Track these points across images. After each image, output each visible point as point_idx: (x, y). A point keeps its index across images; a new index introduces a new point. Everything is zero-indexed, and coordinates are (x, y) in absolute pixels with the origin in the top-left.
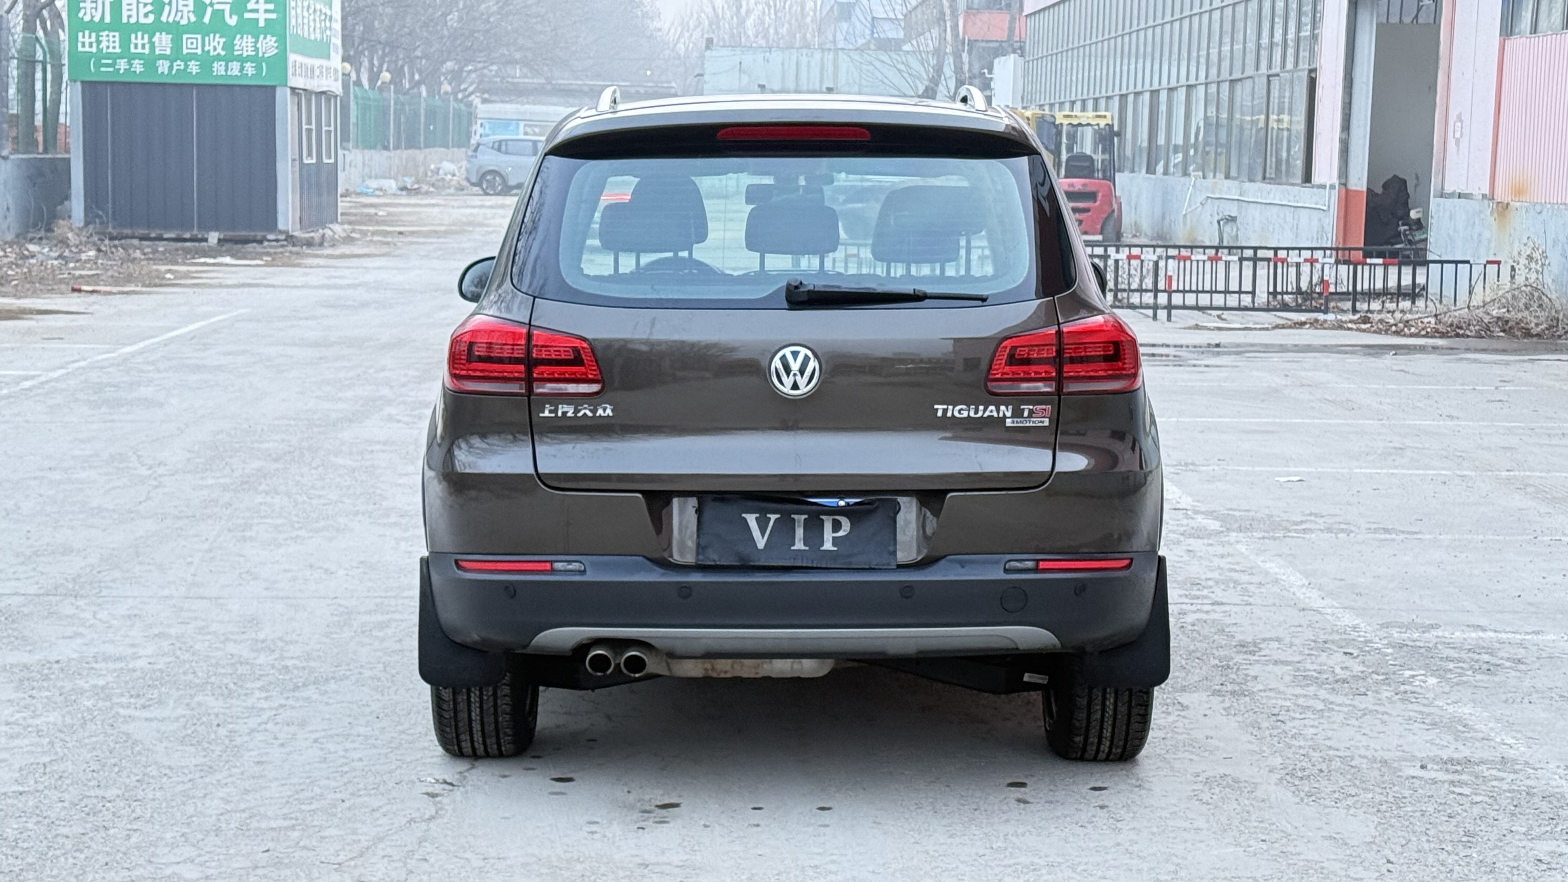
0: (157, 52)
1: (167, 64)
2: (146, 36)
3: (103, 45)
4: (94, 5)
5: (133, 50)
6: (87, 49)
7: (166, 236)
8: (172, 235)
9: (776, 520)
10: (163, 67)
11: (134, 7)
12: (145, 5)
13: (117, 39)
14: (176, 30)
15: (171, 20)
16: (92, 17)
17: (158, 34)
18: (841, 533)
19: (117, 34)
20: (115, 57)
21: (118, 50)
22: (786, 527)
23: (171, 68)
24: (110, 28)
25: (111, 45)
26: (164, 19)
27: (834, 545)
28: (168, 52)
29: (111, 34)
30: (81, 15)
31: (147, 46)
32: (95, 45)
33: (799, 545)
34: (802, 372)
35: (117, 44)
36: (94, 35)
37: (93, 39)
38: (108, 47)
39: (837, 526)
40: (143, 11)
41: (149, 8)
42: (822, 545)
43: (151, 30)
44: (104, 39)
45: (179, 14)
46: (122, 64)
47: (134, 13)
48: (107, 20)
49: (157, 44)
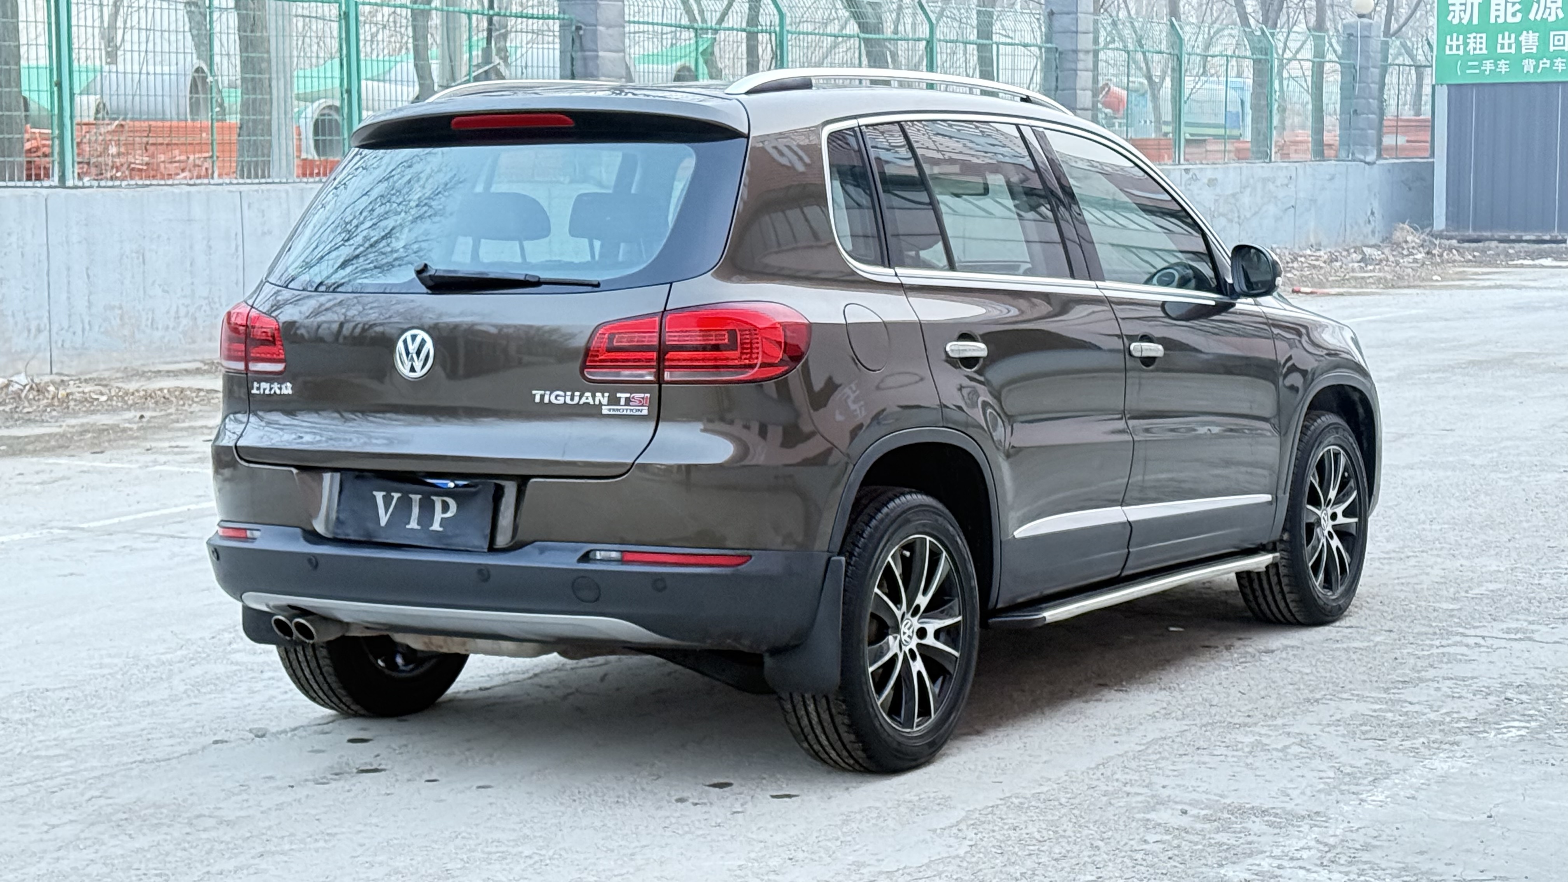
0: (1524, 51)
1: (1533, 62)
2: (1513, 36)
3: (1470, 47)
4: (1463, 8)
5: (1499, 51)
6: (1454, 52)
7: (1525, 238)
8: (1533, 237)
9: (399, 499)
10: (1529, 65)
11: (1502, 8)
12: (1514, 4)
13: (1484, 41)
14: (1543, 28)
15: (1539, 18)
16: (1461, 19)
17: (1525, 33)
18: (449, 515)
19: (1484, 35)
20: (1481, 59)
21: (1484, 51)
22: (405, 504)
23: (1536, 67)
24: (1478, 30)
25: (1478, 46)
26: (1532, 16)
27: (441, 526)
28: (1534, 51)
29: (1479, 36)
30: (1449, 18)
31: (1514, 46)
32: (1462, 47)
33: (413, 524)
34: (418, 353)
35: (1484, 46)
36: (1461, 37)
37: (1461, 42)
38: (1475, 49)
39: (445, 507)
40: (1511, 10)
41: (1518, 7)
42: (432, 525)
43: (1518, 29)
44: (1471, 41)
45: (1548, 11)
46: (1488, 65)
47: (1502, 14)
48: (1475, 21)
49: (1523, 43)
